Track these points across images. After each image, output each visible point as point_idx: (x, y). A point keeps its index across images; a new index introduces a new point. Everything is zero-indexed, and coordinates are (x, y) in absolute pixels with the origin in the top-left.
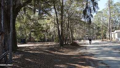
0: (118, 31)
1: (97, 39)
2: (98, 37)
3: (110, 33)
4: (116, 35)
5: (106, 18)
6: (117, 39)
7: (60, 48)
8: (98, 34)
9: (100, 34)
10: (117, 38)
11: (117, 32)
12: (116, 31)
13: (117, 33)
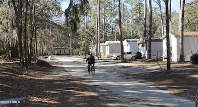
0: (111, 42)
1: (73, 54)
2: (75, 51)
3: (98, 45)
4: (108, 48)
5: (90, 17)
6: (109, 56)
7: (23, 70)
8: (76, 46)
9: (78, 46)
10: (109, 54)
11: (109, 44)
12: (107, 43)
13: (109, 46)
